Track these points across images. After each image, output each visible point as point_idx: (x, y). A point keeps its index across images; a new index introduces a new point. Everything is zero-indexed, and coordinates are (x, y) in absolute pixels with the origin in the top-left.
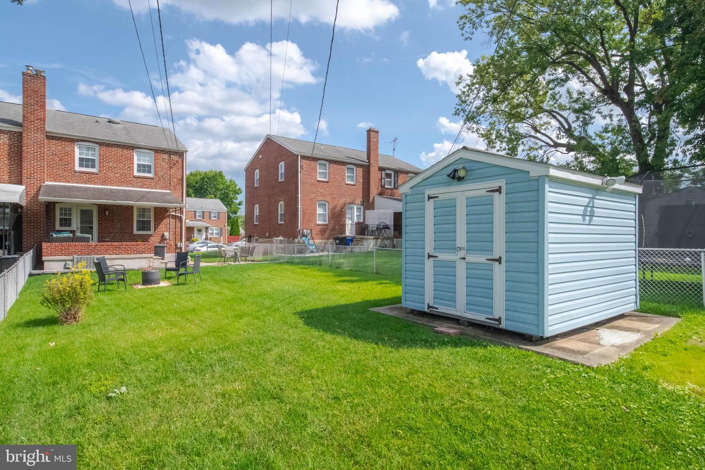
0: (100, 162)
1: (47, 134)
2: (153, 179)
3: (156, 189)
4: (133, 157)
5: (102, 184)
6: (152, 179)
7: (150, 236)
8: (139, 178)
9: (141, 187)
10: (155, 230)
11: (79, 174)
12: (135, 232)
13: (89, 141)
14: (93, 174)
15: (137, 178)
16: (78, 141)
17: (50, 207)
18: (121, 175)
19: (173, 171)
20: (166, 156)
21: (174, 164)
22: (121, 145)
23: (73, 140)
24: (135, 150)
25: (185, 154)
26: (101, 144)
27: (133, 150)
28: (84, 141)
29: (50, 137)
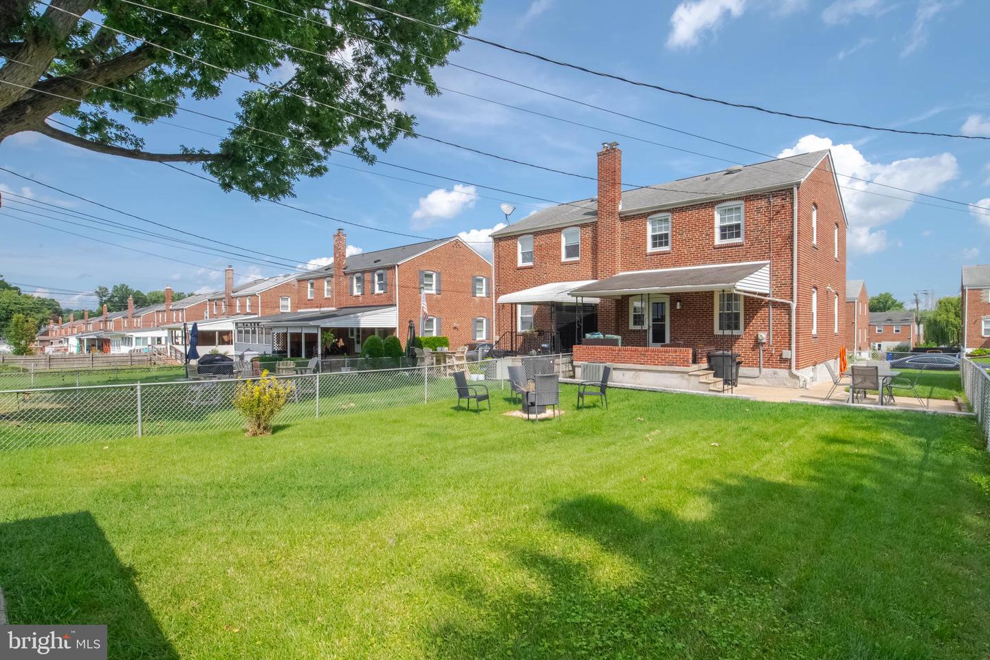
0: (673, 235)
1: (621, 216)
2: (743, 245)
3: (747, 260)
4: (713, 219)
5: (674, 266)
6: (739, 246)
7: (738, 337)
8: (721, 248)
9: (725, 262)
10: (745, 328)
11: (650, 257)
12: (717, 331)
13: (660, 211)
14: (664, 253)
15: (718, 248)
16: (649, 214)
17: (622, 303)
18: (698, 248)
19: (774, 225)
20: (763, 203)
21: (778, 212)
22: (696, 205)
23: (644, 216)
24: (716, 207)
25: (795, 189)
26: (673, 210)
27: (713, 207)
28: (655, 212)
29: (625, 218)
